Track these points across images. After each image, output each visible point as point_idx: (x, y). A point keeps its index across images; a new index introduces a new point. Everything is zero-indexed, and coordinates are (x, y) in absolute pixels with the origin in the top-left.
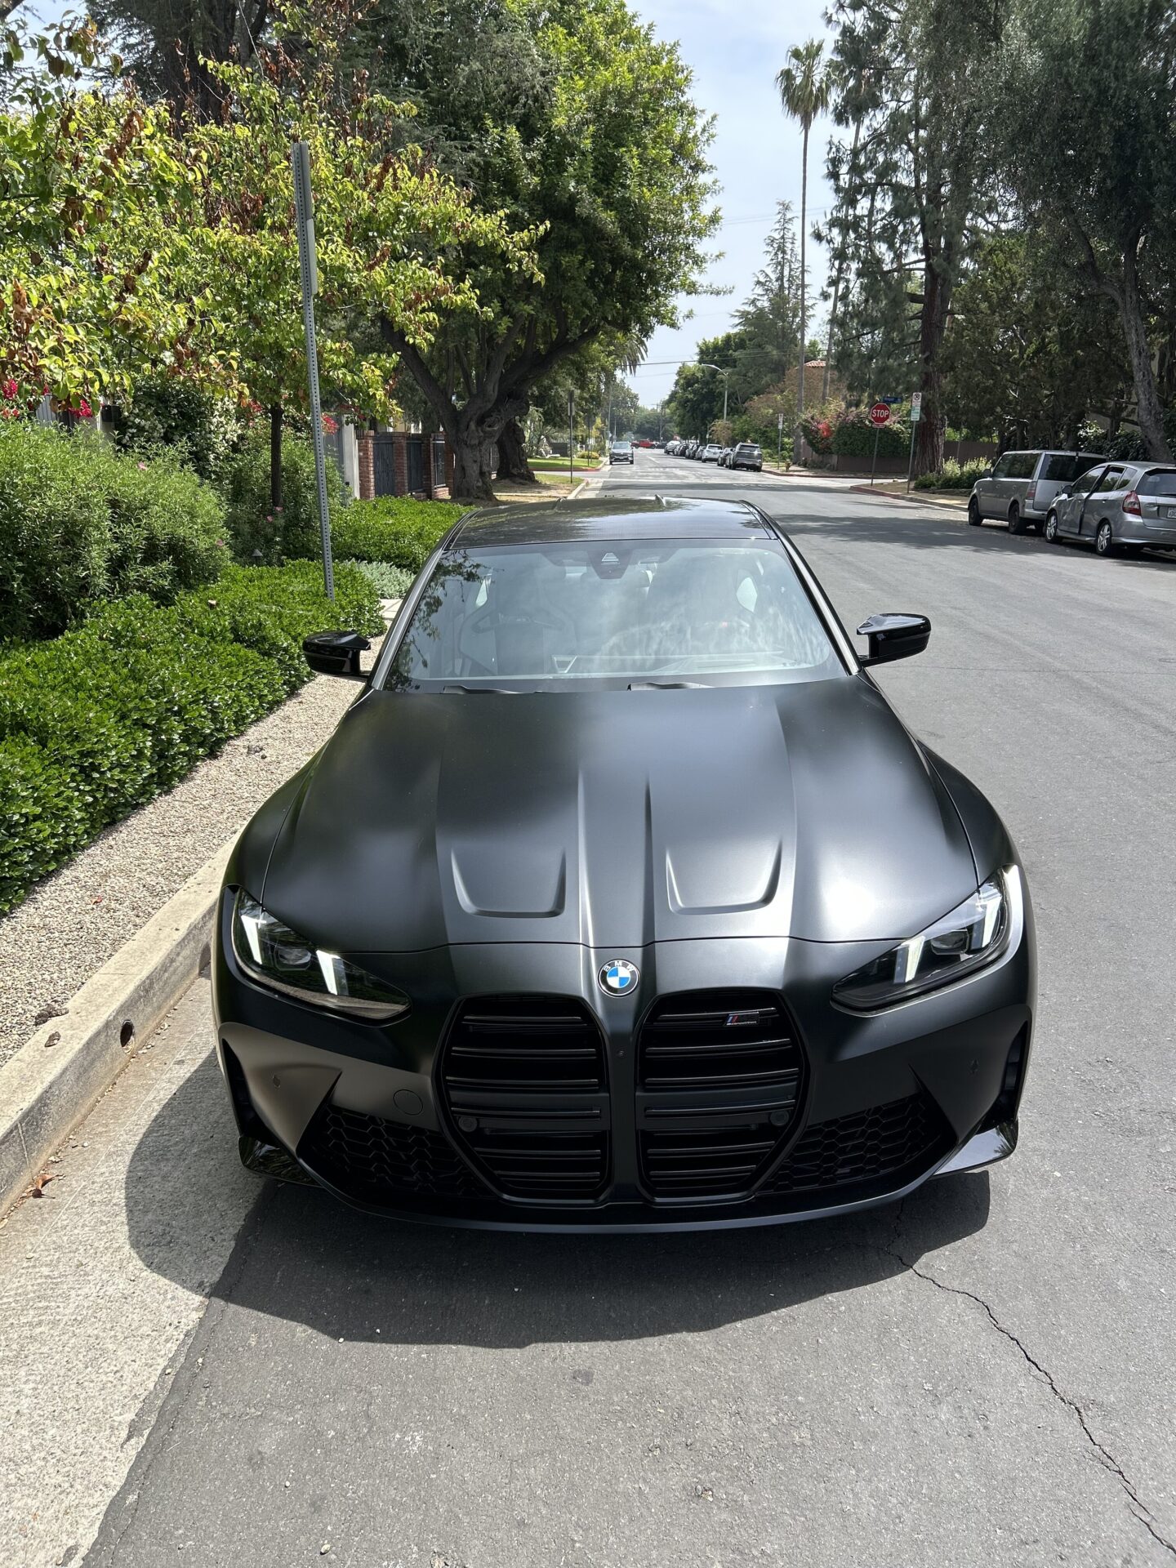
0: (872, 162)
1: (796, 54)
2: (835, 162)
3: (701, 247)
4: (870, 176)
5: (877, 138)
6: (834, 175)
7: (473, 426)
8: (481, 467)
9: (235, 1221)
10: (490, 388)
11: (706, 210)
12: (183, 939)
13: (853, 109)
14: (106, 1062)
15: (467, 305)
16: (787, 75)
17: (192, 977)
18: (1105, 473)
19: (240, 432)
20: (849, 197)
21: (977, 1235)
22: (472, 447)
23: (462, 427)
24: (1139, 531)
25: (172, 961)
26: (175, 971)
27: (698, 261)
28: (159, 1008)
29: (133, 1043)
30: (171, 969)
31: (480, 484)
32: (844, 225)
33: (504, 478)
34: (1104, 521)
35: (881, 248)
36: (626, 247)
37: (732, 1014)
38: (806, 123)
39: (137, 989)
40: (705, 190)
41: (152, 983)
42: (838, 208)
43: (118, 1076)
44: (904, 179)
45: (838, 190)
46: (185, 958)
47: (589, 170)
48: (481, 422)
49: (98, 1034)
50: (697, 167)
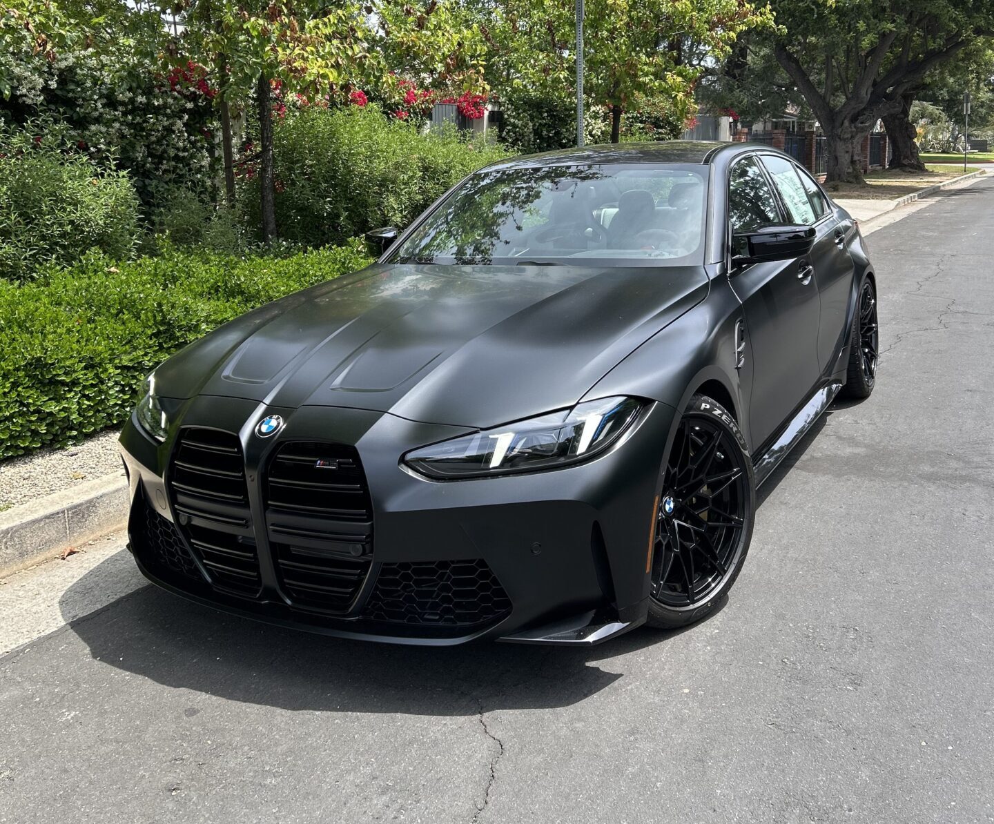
7: (846, 123)
8: (852, 156)
10: (863, 92)
15: (766, 24)
19: (604, 129)
22: (845, 140)
23: (837, 124)
31: (850, 170)
33: (895, 168)
48: (854, 120)
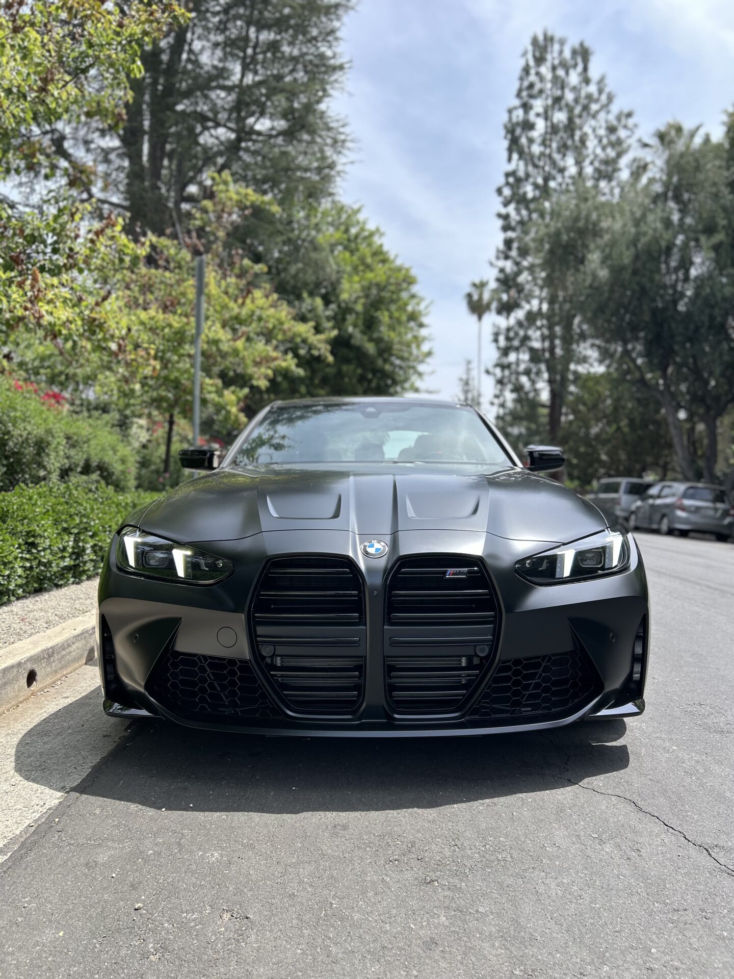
0: (517, 334)
1: (474, 285)
2: (496, 335)
3: (421, 368)
4: (516, 343)
5: (520, 324)
6: (496, 340)
9: (94, 760)
11: (425, 348)
12: (78, 635)
13: (506, 308)
14: (14, 689)
16: (469, 296)
17: (80, 663)
18: (661, 490)
19: (147, 438)
20: (505, 352)
21: (622, 771)
24: (685, 521)
25: (69, 646)
26: (70, 652)
27: (420, 375)
28: (56, 672)
29: (35, 686)
30: (67, 651)
32: (503, 367)
34: (664, 516)
35: (524, 379)
36: (380, 362)
37: (450, 570)
38: (480, 318)
39: (43, 651)
40: (424, 339)
41: (53, 653)
42: (499, 358)
43: (21, 702)
44: (537, 345)
45: (498, 348)
46: (78, 648)
47: (360, 322)
49: (12, 667)
50: (421, 325)
